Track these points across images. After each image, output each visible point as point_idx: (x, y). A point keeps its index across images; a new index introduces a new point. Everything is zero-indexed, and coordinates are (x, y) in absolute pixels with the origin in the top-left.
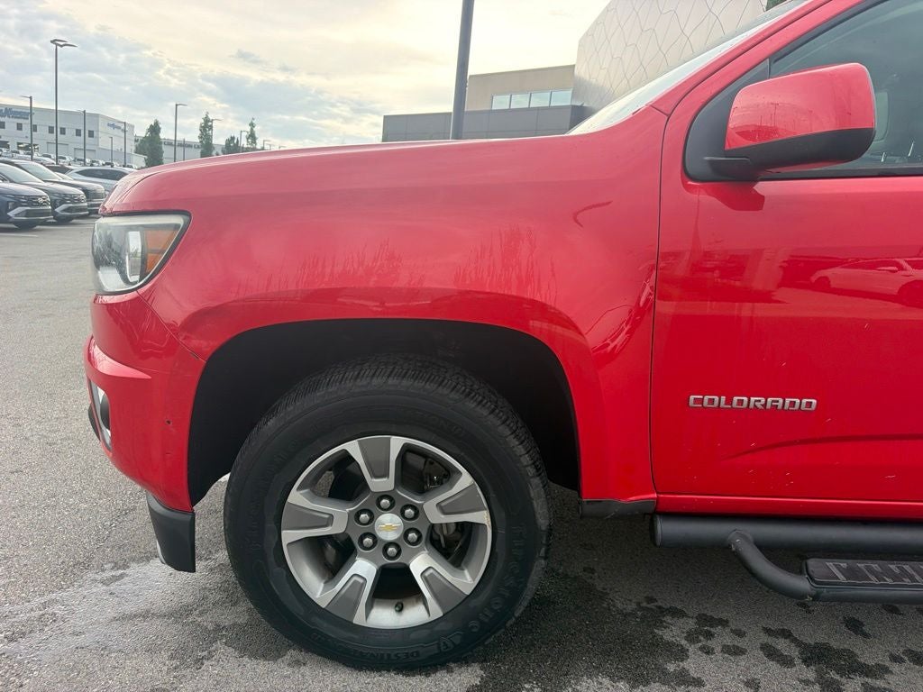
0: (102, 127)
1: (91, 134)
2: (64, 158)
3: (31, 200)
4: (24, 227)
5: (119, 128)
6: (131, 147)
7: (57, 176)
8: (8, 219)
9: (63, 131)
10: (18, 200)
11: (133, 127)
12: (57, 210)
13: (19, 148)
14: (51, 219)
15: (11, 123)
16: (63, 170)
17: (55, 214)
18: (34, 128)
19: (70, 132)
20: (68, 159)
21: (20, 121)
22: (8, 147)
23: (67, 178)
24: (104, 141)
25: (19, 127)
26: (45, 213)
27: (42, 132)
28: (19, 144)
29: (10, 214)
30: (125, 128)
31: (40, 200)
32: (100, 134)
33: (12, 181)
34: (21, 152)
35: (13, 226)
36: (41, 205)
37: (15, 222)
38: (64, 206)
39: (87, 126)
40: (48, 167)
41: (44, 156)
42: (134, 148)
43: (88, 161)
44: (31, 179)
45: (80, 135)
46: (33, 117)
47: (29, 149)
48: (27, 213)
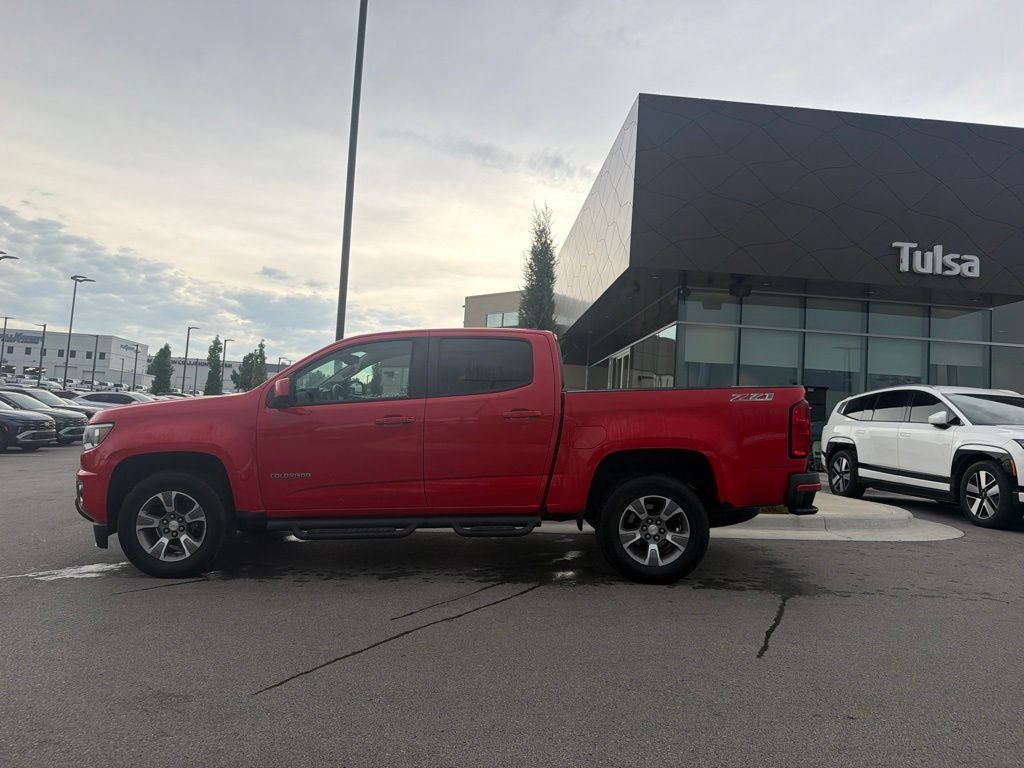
0: (115, 348)
1: (102, 356)
2: (72, 382)
3: (39, 424)
4: (30, 448)
5: (132, 349)
6: (143, 367)
7: (64, 402)
8: (16, 443)
9: (73, 354)
10: (27, 424)
11: (147, 347)
12: (61, 432)
13: (26, 372)
14: (54, 441)
15: (19, 348)
16: (70, 396)
17: (57, 435)
18: (43, 352)
19: (81, 356)
20: (75, 382)
21: (28, 345)
22: (13, 371)
23: (73, 403)
24: (114, 363)
25: (28, 351)
26: (50, 436)
27: (51, 356)
28: (25, 368)
29: (19, 437)
30: (136, 349)
31: (47, 424)
32: (112, 356)
33: (22, 408)
34: (27, 376)
35: (19, 448)
36: (48, 428)
37: (22, 445)
38: (68, 429)
39: (99, 349)
40: (55, 393)
41: (51, 380)
42: (146, 369)
43: (95, 383)
44: (40, 406)
45: (90, 358)
46: (46, 340)
47: (36, 374)
48: (34, 436)
